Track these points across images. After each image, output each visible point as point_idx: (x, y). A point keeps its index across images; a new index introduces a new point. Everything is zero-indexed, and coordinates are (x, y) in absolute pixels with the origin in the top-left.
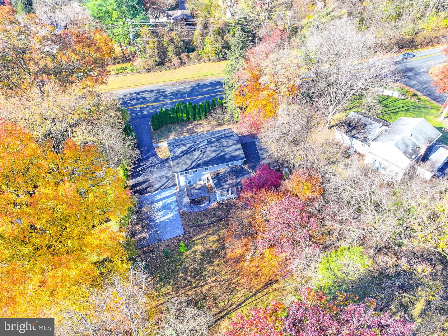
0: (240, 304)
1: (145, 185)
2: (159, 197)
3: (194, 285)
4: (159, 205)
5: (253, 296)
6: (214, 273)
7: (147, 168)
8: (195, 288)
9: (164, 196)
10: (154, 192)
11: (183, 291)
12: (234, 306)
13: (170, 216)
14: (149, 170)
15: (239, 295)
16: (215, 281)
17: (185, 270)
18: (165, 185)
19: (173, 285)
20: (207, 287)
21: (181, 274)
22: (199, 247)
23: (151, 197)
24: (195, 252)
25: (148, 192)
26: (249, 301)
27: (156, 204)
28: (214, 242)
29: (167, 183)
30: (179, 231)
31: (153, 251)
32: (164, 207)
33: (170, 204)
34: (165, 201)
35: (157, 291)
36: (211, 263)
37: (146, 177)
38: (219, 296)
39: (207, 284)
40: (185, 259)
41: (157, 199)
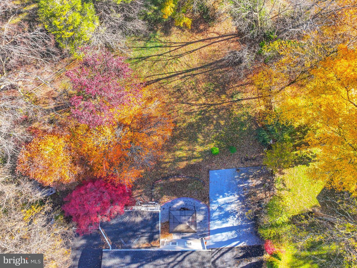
0: (175, 75)
2: (231, 235)
3: (212, 107)
4: (232, 222)
5: (161, 79)
6: (189, 113)
8: (212, 105)
9: (224, 234)
10: (234, 246)
11: (224, 105)
12: (180, 76)
13: (221, 200)
15: (173, 84)
16: (193, 105)
17: (218, 126)
18: (219, 254)
19: (231, 114)
20: (200, 102)
21: (222, 123)
22: (199, 149)
23: (240, 239)
24: (202, 145)
26: (165, 76)
27: (235, 225)
28: (181, 150)
29: (217, 256)
30: (214, 174)
31: (247, 160)
32: (227, 215)
33: (220, 218)
34: (224, 226)
35: (247, 113)
36: (191, 125)
38: (192, 89)
39: (201, 105)
40: (215, 139)
41: (234, 232)
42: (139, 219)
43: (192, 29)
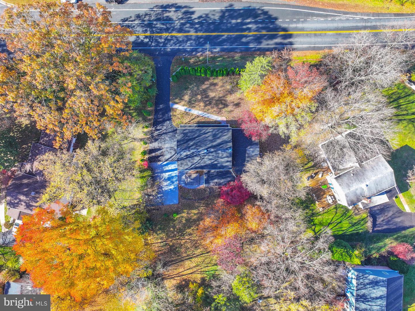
0: (198, 256)
1: (158, 153)
2: (167, 168)
3: (177, 238)
4: (166, 175)
5: (206, 253)
6: (190, 234)
7: (161, 135)
8: (177, 239)
9: (170, 168)
10: (165, 162)
11: (171, 239)
12: (195, 255)
13: (172, 187)
14: (163, 137)
15: (199, 250)
16: (189, 239)
17: (174, 227)
18: (173, 158)
19: (167, 234)
20: (184, 241)
21: (172, 229)
22: (184, 215)
23: (162, 166)
24: (182, 217)
25: (160, 161)
26: (204, 255)
27: (164, 174)
28: (195, 214)
29: (175, 156)
30: (176, 201)
31: (158, 209)
32: (169, 179)
33: (173, 177)
34: (170, 173)
35: (157, 235)
36: (189, 227)
37: (160, 145)
38: (189, 248)
39: (184, 239)
40: (175, 220)
41: (165, 170)
42: (216, 181)
43: (189, 281)
